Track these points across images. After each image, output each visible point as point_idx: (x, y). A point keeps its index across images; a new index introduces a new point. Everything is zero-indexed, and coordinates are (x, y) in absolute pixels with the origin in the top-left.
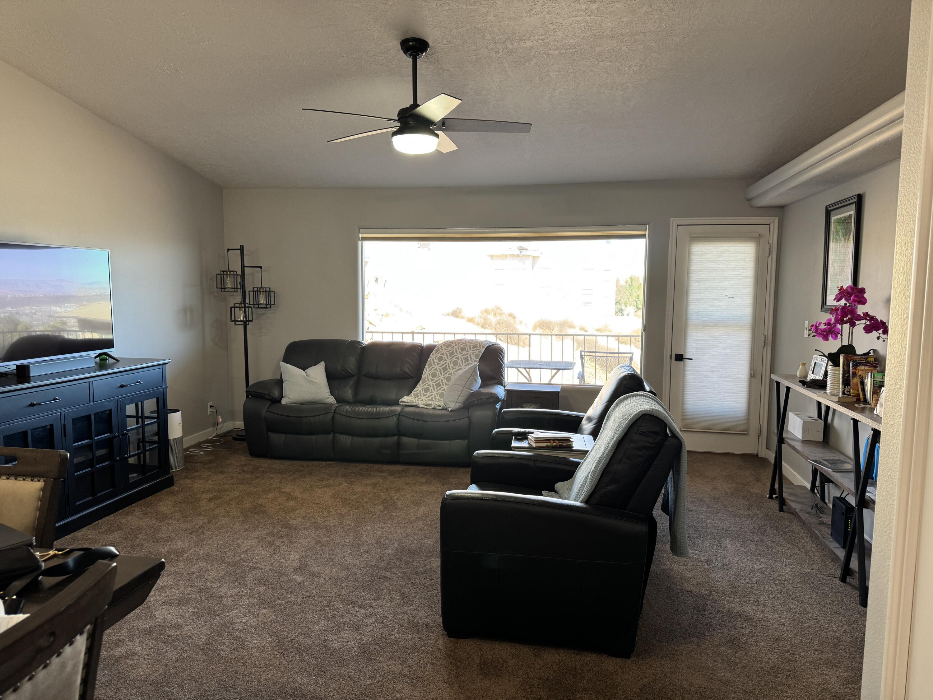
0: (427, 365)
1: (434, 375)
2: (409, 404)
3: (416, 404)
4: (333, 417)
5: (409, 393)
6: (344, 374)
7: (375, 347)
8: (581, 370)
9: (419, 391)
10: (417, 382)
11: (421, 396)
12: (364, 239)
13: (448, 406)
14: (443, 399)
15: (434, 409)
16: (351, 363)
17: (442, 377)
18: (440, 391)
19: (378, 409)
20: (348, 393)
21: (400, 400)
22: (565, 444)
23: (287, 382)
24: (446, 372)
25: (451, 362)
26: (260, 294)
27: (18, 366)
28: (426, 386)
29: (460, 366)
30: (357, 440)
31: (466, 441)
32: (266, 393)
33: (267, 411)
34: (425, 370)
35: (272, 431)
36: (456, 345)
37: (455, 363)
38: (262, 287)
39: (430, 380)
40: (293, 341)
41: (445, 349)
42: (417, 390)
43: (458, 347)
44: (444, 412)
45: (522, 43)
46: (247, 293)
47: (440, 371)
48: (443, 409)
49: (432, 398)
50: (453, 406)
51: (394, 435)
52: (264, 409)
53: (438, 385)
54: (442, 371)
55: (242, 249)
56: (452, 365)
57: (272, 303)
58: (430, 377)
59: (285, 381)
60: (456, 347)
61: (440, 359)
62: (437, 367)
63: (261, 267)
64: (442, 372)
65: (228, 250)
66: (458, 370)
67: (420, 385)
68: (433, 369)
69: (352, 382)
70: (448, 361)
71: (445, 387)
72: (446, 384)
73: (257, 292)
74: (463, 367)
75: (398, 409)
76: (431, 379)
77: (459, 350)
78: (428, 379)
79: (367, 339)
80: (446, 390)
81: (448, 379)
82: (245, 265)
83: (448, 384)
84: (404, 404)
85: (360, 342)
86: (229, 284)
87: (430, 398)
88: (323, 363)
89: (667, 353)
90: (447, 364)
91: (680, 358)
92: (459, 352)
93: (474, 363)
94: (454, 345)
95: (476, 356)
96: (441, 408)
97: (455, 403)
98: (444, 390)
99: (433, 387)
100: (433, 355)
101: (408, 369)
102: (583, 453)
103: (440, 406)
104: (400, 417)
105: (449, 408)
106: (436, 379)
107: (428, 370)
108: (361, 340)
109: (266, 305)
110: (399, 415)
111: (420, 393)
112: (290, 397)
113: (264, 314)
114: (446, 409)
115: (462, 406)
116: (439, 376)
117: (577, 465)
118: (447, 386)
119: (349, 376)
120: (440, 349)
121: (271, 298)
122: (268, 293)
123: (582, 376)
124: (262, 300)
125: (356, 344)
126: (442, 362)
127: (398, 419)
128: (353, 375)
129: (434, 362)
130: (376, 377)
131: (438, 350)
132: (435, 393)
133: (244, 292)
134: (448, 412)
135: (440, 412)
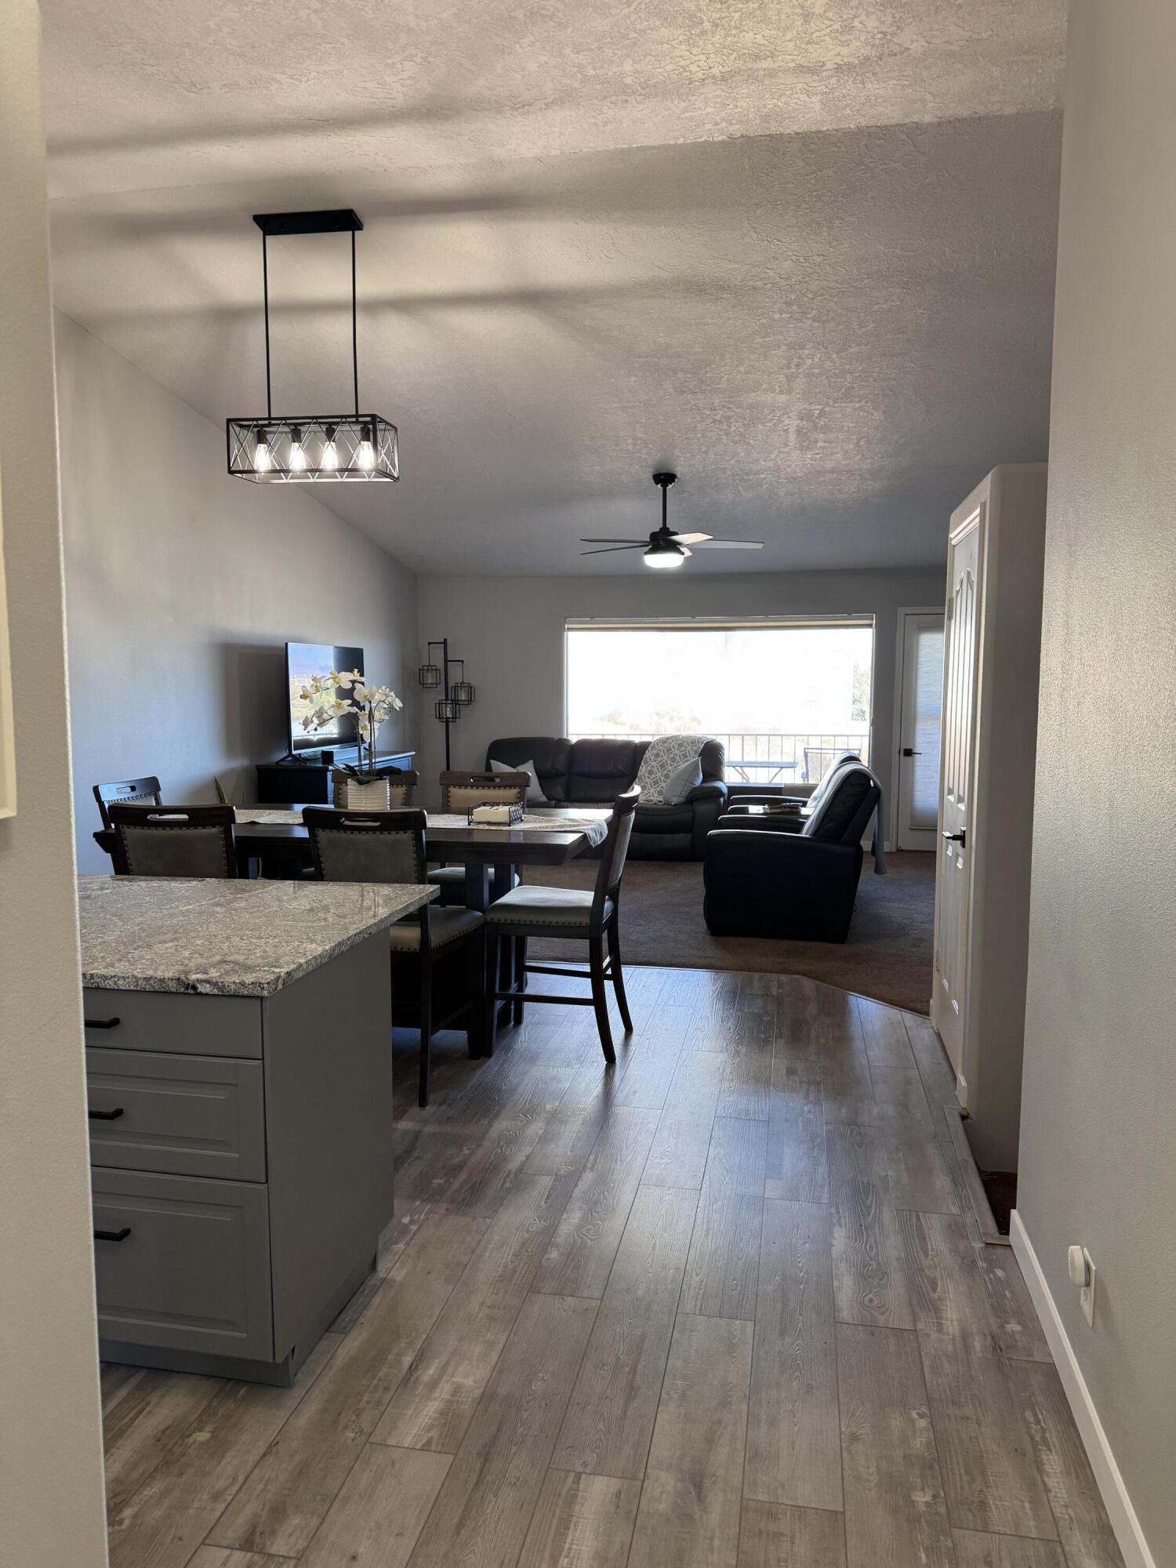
0: (644, 762)
6: (554, 771)
7: (585, 746)
8: (805, 770)
10: (634, 778)
12: (569, 629)
13: (670, 800)
14: (662, 796)
15: (655, 804)
16: (561, 763)
17: (659, 774)
18: (659, 789)
22: (794, 810)
24: (664, 769)
25: (668, 758)
26: (462, 689)
27: (323, 752)
28: (643, 783)
29: (679, 762)
31: (690, 835)
34: (641, 767)
36: (673, 741)
37: (674, 760)
38: (463, 682)
39: (646, 777)
40: (496, 739)
41: (661, 746)
43: (676, 744)
44: (666, 806)
45: (757, 476)
46: (450, 688)
47: (657, 768)
48: (664, 804)
49: (651, 795)
50: (675, 801)
53: (656, 783)
54: (659, 768)
55: (445, 642)
56: (670, 762)
57: (473, 699)
58: (646, 775)
60: (673, 744)
61: (657, 756)
62: (654, 764)
63: (462, 661)
65: (429, 643)
66: (676, 767)
67: (638, 781)
68: (649, 766)
70: (665, 758)
71: (663, 784)
72: (665, 782)
73: (458, 688)
74: (683, 762)
76: (648, 777)
77: (676, 747)
78: (644, 776)
79: (574, 739)
80: (665, 787)
81: (667, 776)
82: (448, 659)
83: (667, 781)
86: (430, 678)
88: (531, 761)
89: (895, 749)
90: (664, 761)
91: (909, 753)
93: (695, 759)
94: (671, 741)
95: (696, 752)
97: (677, 798)
98: (663, 787)
99: (651, 784)
100: (649, 752)
101: (622, 766)
102: (807, 817)
105: (671, 802)
106: (653, 776)
107: (644, 767)
108: (566, 737)
109: (467, 701)
113: (464, 711)
114: (668, 804)
115: (685, 800)
116: (656, 774)
117: (803, 823)
119: (561, 775)
120: (656, 745)
121: (472, 695)
122: (469, 687)
123: (806, 776)
124: (463, 696)
125: (563, 743)
126: (658, 759)
128: (564, 774)
129: (650, 759)
130: (589, 776)
131: (654, 747)
132: (652, 790)
133: (447, 688)
134: (669, 807)
135: (663, 807)
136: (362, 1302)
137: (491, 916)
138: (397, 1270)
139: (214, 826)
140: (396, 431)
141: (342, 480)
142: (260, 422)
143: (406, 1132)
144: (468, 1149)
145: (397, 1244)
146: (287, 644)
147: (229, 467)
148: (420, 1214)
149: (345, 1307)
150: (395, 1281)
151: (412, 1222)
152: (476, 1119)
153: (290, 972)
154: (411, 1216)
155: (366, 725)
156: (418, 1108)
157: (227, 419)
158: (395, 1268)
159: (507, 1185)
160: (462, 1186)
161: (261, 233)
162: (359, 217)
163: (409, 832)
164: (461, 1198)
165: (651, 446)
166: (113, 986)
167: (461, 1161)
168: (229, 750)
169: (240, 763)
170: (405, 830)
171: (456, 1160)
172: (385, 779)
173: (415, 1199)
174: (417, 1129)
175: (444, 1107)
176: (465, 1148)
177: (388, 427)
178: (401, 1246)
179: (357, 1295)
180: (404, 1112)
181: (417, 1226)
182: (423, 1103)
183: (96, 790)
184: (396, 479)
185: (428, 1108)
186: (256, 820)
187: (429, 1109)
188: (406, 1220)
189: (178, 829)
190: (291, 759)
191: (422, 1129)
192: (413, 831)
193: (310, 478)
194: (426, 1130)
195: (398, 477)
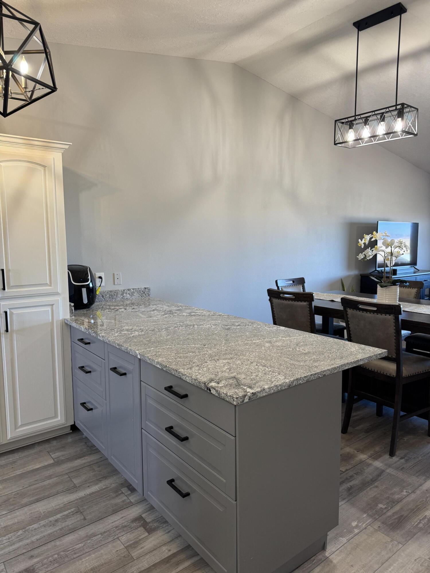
27: (393, 269)
136: (309, 567)
138: (336, 555)
139: (305, 301)
140: (418, 111)
141: (388, 140)
142: (350, 119)
143: (377, 468)
144: (406, 492)
145: (342, 537)
146: (378, 222)
147: (335, 142)
148: (363, 524)
149: (300, 566)
150: (332, 562)
151: (357, 527)
152: (417, 474)
153: (255, 393)
154: (358, 522)
155: (388, 258)
156: (389, 456)
157: (335, 121)
158: (336, 553)
159: (421, 525)
160: (394, 514)
161: (357, 30)
162: (404, 6)
163: (392, 315)
164: (390, 522)
166: (184, 379)
167: (399, 498)
168: (349, 267)
169: (354, 272)
170: (390, 314)
171: (397, 497)
172: (397, 285)
173: (365, 512)
174: (383, 468)
175: (403, 461)
176: (405, 491)
177: (413, 109)
178: (344, 540)
179: (309, 561)
180: (380, 456)
181: (358, 531)
182: (392, 454)
183: (276, 282)
184: (416, 135)
185: (393, 458)
186: (334, 300)
187: (395, 459)
188: (354, 524)
189: (291, 301)
190: (376, 272)
191: (386, 470)
192: (394, 315)
193: (373, 142)
194: (388, 471)
195: (417, 134)
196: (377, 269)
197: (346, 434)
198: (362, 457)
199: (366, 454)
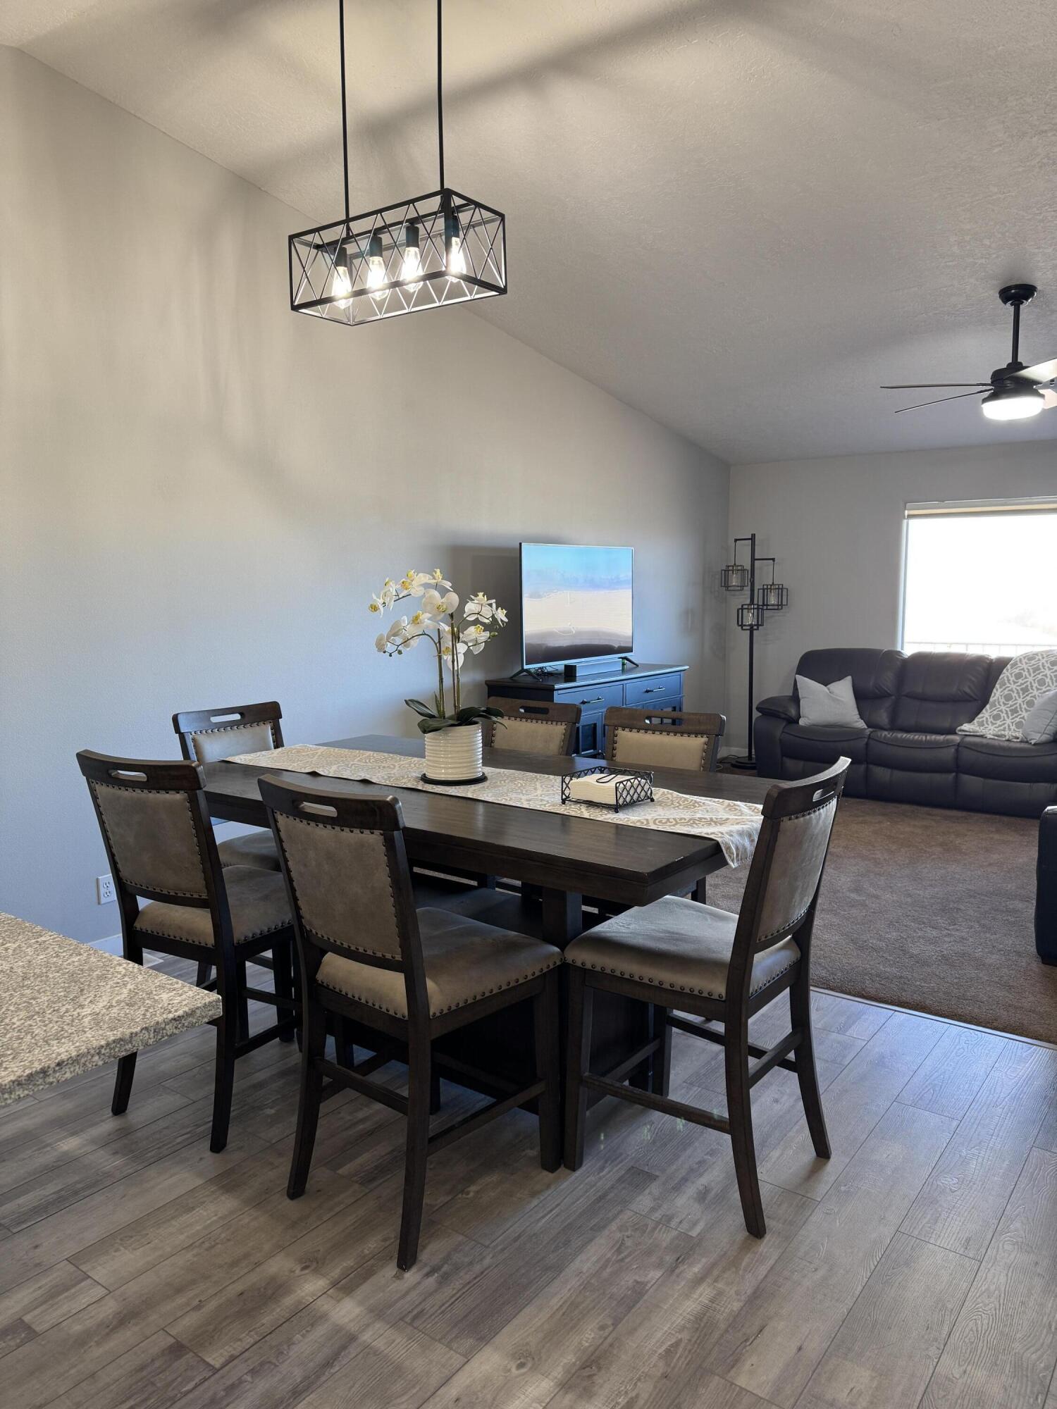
0: (1000, 684)
1: (1008, 698)
2: (972, 734)
3: (982, 734)
4: (867, 744)
5: (971, 720)
6: (877, 691)
7: (922, 661)
9: (984, 719)
10: (983, 706)
11: (988, 724)
12: (910, 516)
13: (1029, 738)
14: (1021, 730)
15: (1008, 740)
16: (888, 680)
17: (1020, 701)
18: (1018, 720)
19: (928, 738)
20: (883, 717)
21: (959, 728)
23: (806, 699)
24: (1027, 693)
25: (1034, 680)
26: (771, 592)
27: (566, 666)
28: (995, 712)
29: (1049, 686)
30: (898, 774)
31: (1055, 786)
32: (781, 710)
33: (783, 732)
34: (995, 690)
35: (787, 757)
36: (1043, 658)
37: (1042, 682)
38: (773, 584)
39: (1001, 703)
40: (809, 650)
41: (1026, 663)
42: (983, 717)
43: (1047, 661)
44: (1023, 745)
46: (756, 591)
47: (1018, 693)
48: (1021, 742)
49: (1005, 728)
50: (1037, 738)
51: (948, 771)
52: (778, 730)
53: (1014, 711)
54: (1021, 692)
55: (753, 538)
56: (1036, 684)
57: (784, 603)
58: (1002, 700)
59: (803, 698)
60: (1044, 661)
61: (1019, 676)
62: (1014, 687)
63: (773, 559)
64: (1021, 694)
65: (736, 540)
66: (1045, 692)
67: (987, 711)
68: (1007, 689)
69: (888, 703)
70: (1030, 679)
71: (1025, 714)
72: (1027, 711)
73: (766, 590)
74: (1053, 687)
75: (957, 738)
76: (1003, 703)
77: (1047, 665)
78: (999, 703)
79: (908, 651)
80: (1026, 718)
81: (1030, 704)
82: (756, 558)
83: (1030, 711)
84: (964, 733)
85: (900, 652)
86: (735, 580)
87: (1002, 728)
88: (849, 678)
90: (1029, 683)
92: (1048, 667)
94: (1040, 657)
96: (1018, 740)
97: (1040, 735)
98: (1023, 718)
99: (1007, 713)
100: (1007, 670)
101: (970, 687)
103: (1018, 738)
104: (960, 749)
105: (1032, 739)
106: (1010, 703)
107: (999, 690)
108: (899, 649)
109: (778, 605)
110: (959, 745)
111: (987, 722)
112: (810, 718)
113: (772, 616)
114: (1027, 742)
115: (1052, 738)
116: (1016, 700)
118: (1029, 713)
119: (887, 695)
120: (1018, 663)
121: (784, 597)
122: (781, 590)
124: (773, 600)
125: (893, 656)
126: (1020, 681)
127: (957, 751)
128: (890, 695)
129: (1009, 680)
130: (923, 698)
131: (1015, 664)
132: (1008, 721)
133: (752, 590)
134: (1029, 746)
135: (1018, 745)
137: (581, 956)
140: (503, 220)
141: (441, 304)
142: (333, 234)
146: (520, 544)
147: (292, 302)
156: (393, 1273)
157: (290, 236)
163: (377, 832)
165: (987, 242)
169: (472, 677)
170: (372, 828)
172: (476, 723)
180: (368, 1275)
182: (406, 1259)
183: (175, 719)
184: (503, 291)
189: (140, 791)
190: (525, 673)
191: (361, 1332)
192: (382, 832)
193: (405, 309)
194: (366, 1337)
195: (506, 287)
196: (526, 667)
197: (302, 1197)
198: (311, 1287)
199: (325, 1276)
